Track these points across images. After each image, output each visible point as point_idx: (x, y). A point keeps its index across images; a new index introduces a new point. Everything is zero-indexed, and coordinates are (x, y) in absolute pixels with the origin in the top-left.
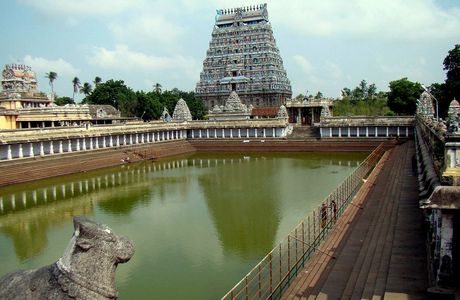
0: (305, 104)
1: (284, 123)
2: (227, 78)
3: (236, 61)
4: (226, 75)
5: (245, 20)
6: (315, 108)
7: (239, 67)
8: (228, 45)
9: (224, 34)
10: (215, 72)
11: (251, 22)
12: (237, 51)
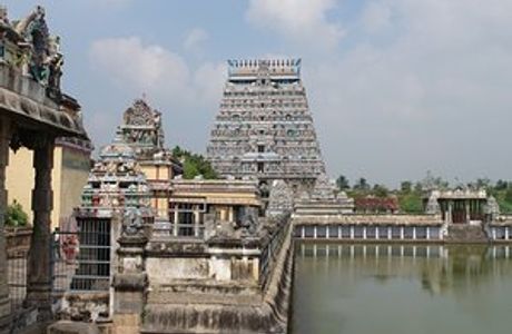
0: (458, 195)
1: (437, 219)
2: (250, 154)
3: (262, 132)
4: (249, 149)
5: (273, 78)
6: (471, 200)
7: (267, 140)
8: (249, 109)
9: (243, 94)
10: (230, 145)
11: (281, 81)
12: (262, 118)
